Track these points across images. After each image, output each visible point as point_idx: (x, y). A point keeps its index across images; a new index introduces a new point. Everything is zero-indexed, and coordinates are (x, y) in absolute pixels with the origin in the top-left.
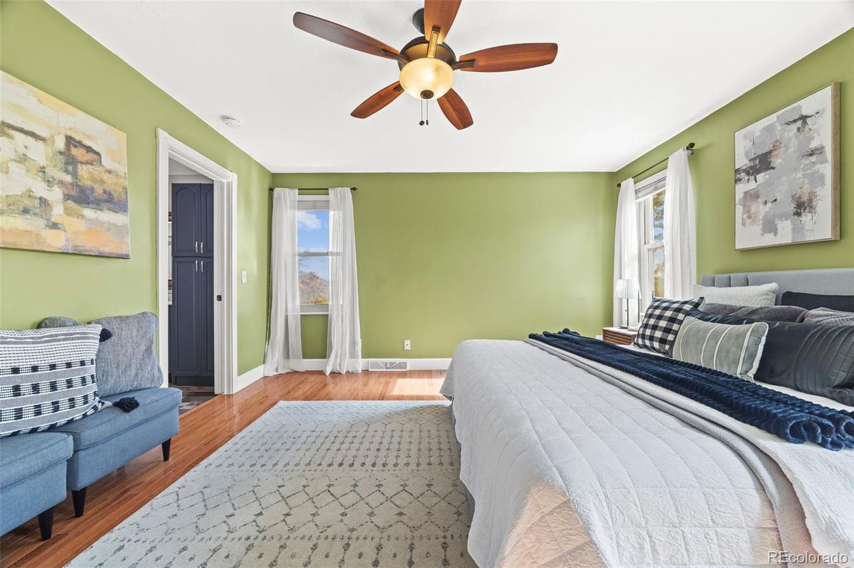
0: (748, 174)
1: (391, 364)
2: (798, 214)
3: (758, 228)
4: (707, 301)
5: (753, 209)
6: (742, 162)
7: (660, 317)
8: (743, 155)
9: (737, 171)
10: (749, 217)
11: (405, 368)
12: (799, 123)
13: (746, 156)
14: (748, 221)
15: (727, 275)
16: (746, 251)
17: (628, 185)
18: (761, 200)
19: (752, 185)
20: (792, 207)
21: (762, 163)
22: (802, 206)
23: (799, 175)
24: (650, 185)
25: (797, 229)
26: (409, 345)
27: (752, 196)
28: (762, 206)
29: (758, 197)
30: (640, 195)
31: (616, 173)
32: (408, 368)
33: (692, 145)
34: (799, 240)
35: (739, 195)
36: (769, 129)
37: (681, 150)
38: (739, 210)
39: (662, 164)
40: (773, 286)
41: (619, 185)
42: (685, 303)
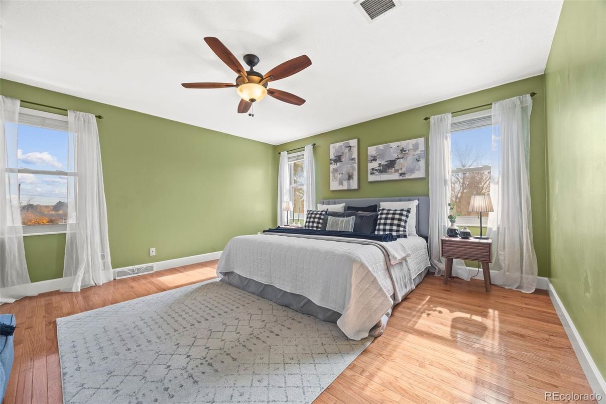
0: (334, 162)
1: (138, 269)
2: (349, 179)
3: (337, 183)
4: (329, 210)
5: (336, 175)
6: (332, 157)
7: (315, 218)
8: (332, 155)
9: (331, 160)
10: (335, 178)
11: (153, 270)
12: (349, 148)
13: (334, 155)
14: (334, 180)
15: (328, 200)
16: (333, 191)
17: (284, 154)
18: (338, 172)
19: (335, 166)
20: (347, 177)
21: (338, 159)
22: (350, 177)
23: (349, 166)
24: (295, 157)
25: (349, 185)
26: (154, 252)
27: (335, 170)
28: (338, 175)
29: (337, 171)
30: (290, 160)
31: (277, 146)
32: (155, 270)
33: (315, 144)
34: (349, 188)
35: (331, 170)
36: (340, 147)
37: (310, 145)
38: (331, 175)
39: (302, 149)
40: (344, 204)
41: (280, 153)
42: (323, 211)
